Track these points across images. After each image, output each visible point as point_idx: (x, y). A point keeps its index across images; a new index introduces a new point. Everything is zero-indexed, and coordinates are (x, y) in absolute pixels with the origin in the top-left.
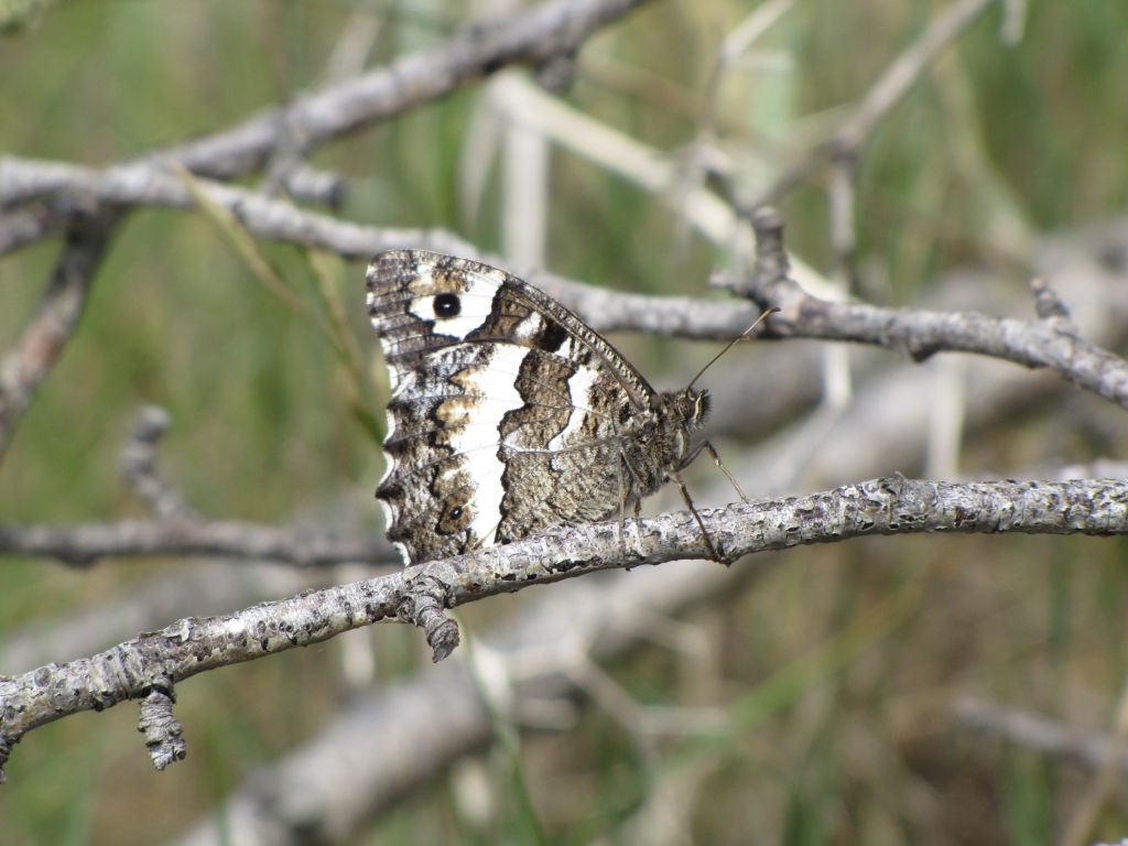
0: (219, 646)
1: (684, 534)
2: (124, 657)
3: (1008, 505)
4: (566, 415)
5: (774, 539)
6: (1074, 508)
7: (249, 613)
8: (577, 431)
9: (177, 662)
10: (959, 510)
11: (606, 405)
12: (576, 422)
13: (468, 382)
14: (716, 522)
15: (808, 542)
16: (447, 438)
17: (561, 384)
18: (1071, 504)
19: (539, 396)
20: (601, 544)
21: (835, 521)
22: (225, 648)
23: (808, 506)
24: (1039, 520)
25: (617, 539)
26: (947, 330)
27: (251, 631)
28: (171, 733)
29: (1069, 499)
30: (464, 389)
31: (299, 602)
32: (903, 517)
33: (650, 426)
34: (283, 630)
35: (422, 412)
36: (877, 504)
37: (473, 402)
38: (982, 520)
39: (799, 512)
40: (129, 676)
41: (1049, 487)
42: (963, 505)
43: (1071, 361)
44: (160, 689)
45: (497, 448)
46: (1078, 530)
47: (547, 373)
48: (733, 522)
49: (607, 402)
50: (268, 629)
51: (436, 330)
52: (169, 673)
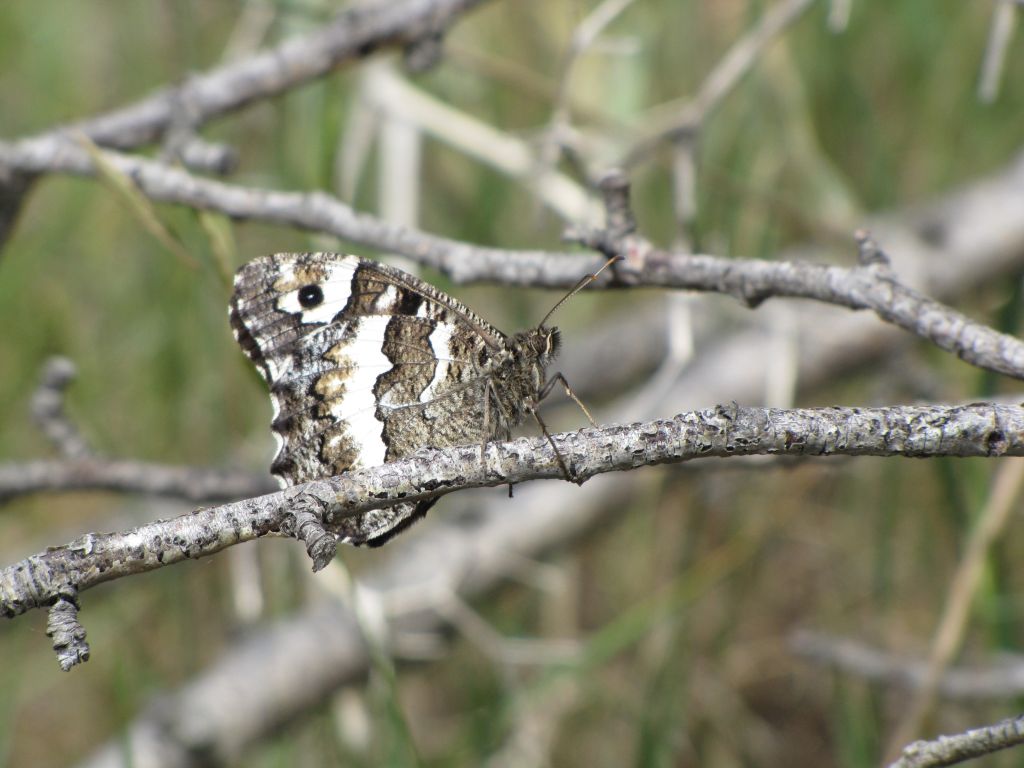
0: (119, 558)
1: (540, 456)
2: (33, 568)
3: (833, 430)
4: (432, 368)
5: (621, 460)
6: (893, 432)
7: (146, 529)
8: (443, 380)
9: (81, 573)
10: (789, 434)
11: (465, 352)
12: (441, 373)
13: (340, 356)
14: (568, 445)
15: (653, 463)
16: (328, 410)
17: (423, 342)
18: (891, 428)
19: (405, 356)
20: (464, 465)
21: (676, 444)
22: (124, 561)
23: (653, 430)
24: (862, 443)
25: (479, 460)
26: (779, 277)
27: (148, 545)
28: (76, 638)
29: (889, 423)
30: (338, 363)
31: (191, 518)
32: (738, 440)
33: (508, 363)
34: (177, 544)
35: (302, 390)
36: (715, 428)
37: (347, 373)
38: (810, 443)
39: (644, 436)
40: (38, 586)
41: (871, 414)
42: (793, 429)
43: (891, 304)
44: (66, 597)
45: (375, 410)
46: (897, 452)
47: (409, 335)
48: (585, 446)
49: (466, 349)
50: (164, 543)
51: (305, 320)
52: (74, 583)
